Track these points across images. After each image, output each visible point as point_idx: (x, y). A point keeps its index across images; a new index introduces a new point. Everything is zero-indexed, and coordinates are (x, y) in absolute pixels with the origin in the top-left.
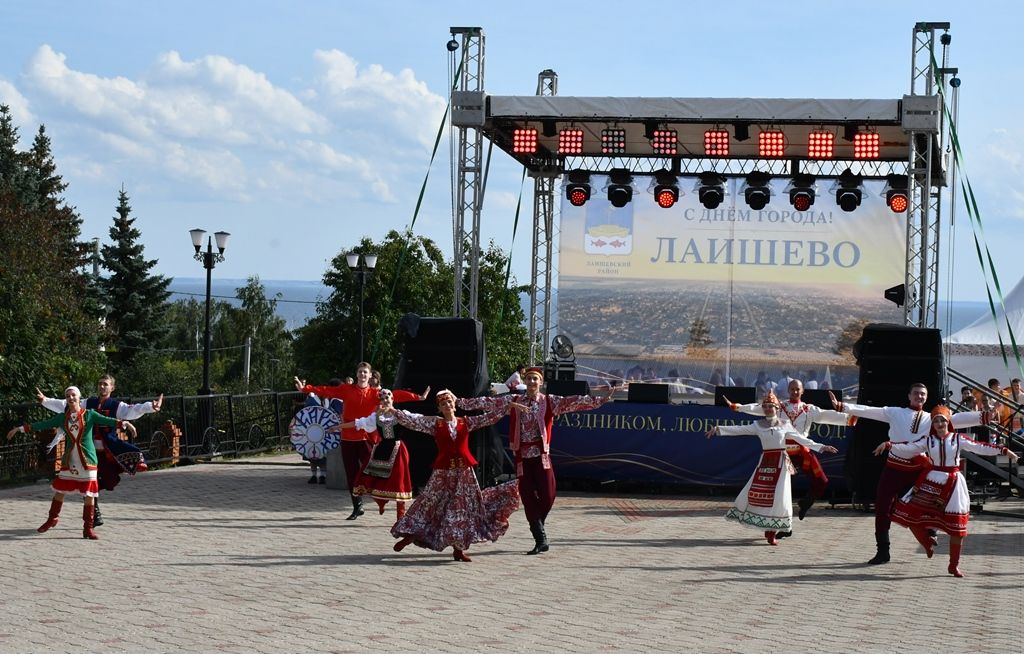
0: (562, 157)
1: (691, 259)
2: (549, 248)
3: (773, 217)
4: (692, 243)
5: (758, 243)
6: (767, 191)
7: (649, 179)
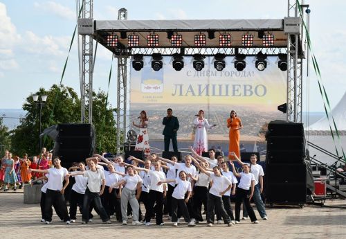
0: (130, 48)
2: (125, 90)
3: (227, 74)
4: (190, 86)
5: (220, 86)
6: (224, 62)
7: (170, 58)
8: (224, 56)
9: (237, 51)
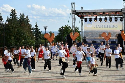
0: (84, 17)
2: (83, 27)
3: (108, 22)
4: (99, 26)
5: (106, 25)
6: (107, 20)
7: (94, 19)
8: (107, 18)
9: (110, 17)
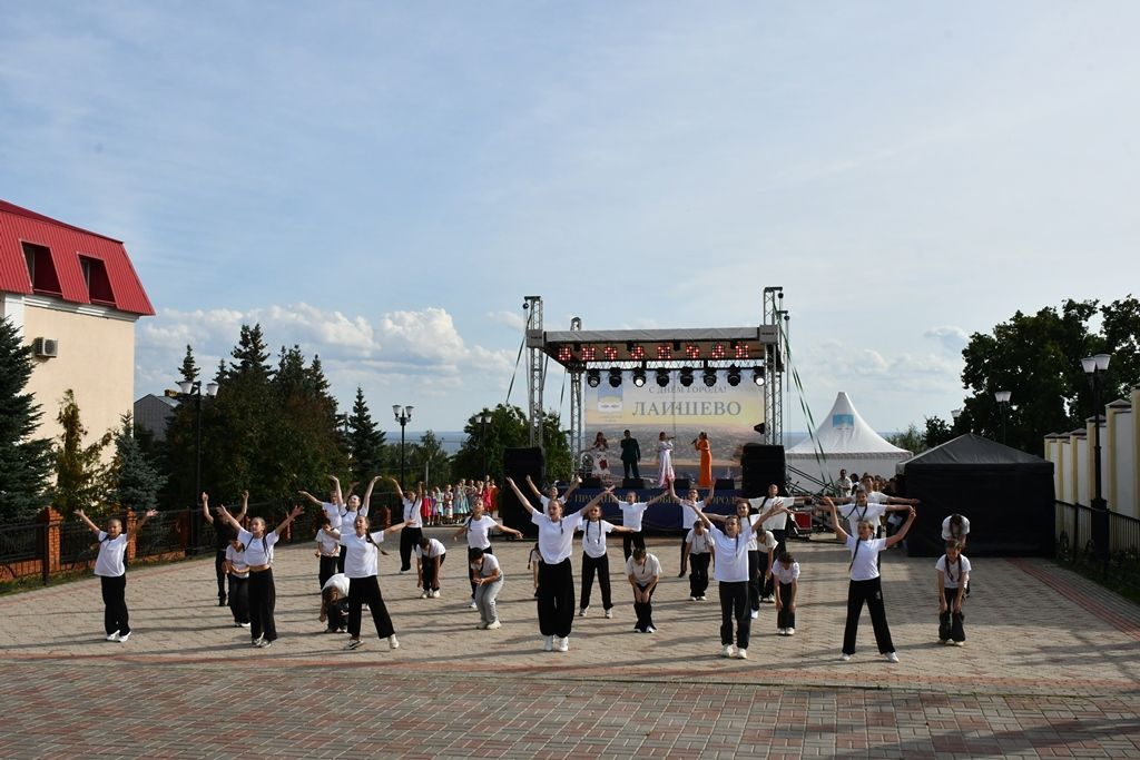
0: (585, 362)
1: (654, 413)
2: (580, 410)
3: (695, 390)
4: (653, 405)
5: (688, 404)
6: (692, 377)
7: (630, 373)
8: (691, 369)
9: (706, 364)
